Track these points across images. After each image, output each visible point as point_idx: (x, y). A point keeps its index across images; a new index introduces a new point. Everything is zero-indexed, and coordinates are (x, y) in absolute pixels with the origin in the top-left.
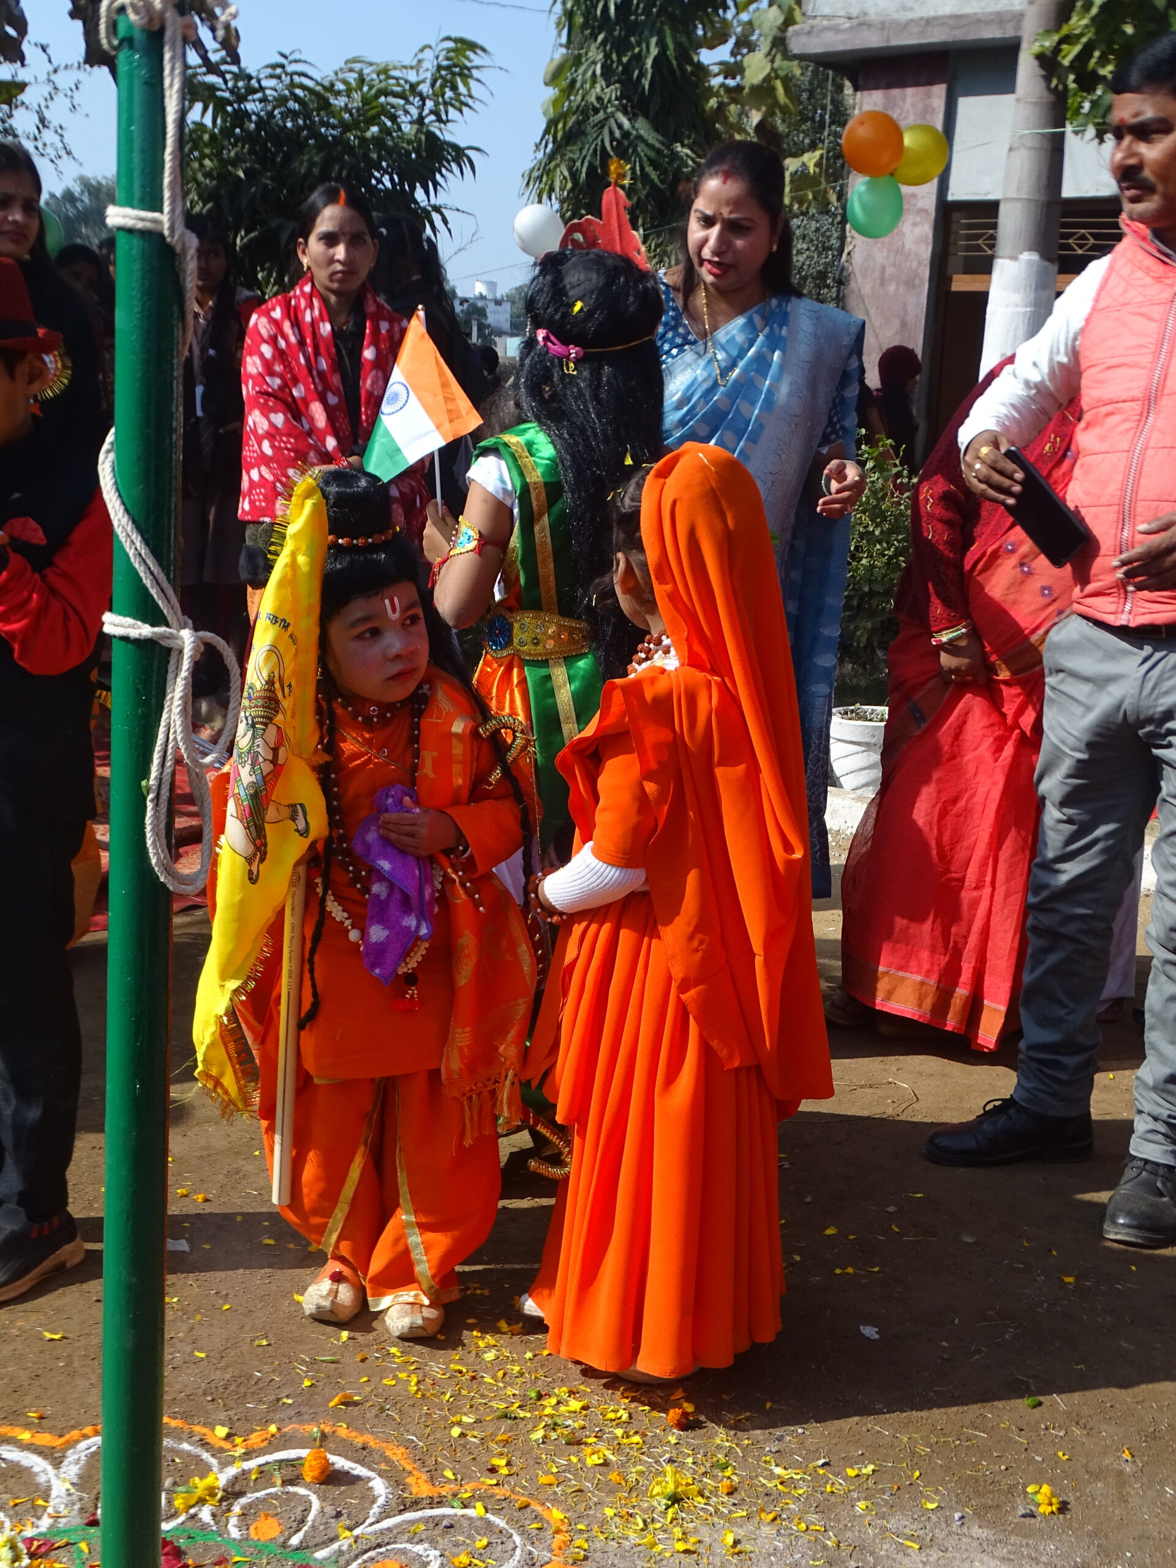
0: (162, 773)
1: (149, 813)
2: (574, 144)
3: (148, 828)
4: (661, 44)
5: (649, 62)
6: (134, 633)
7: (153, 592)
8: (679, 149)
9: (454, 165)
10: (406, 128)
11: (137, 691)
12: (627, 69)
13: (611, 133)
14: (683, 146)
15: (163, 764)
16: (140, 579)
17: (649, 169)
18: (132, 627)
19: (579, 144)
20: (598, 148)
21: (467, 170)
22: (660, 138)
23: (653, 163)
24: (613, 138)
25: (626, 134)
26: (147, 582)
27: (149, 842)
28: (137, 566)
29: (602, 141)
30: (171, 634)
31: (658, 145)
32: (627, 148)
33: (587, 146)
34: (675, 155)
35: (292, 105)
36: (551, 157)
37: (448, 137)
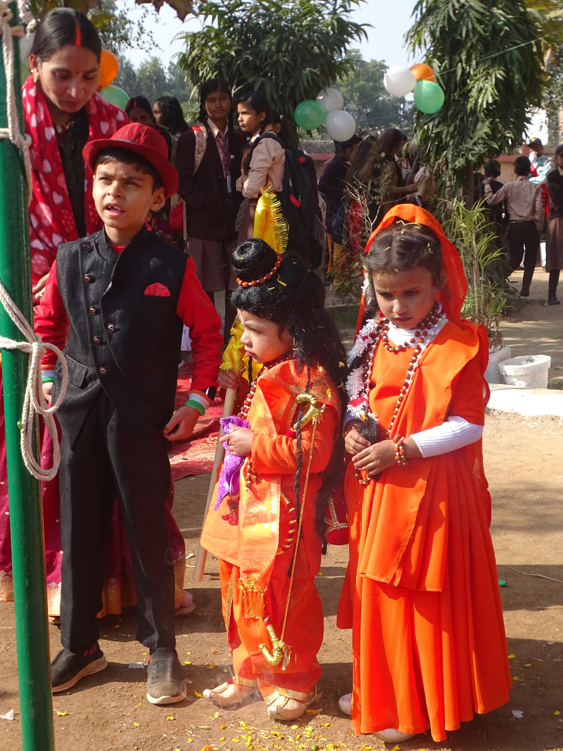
0: (28, 418)
1: (22, 439)
2: (433, 14)
3: (22, 447)
6: (8, 346)
7: (17, 324)
8: (496, 11)
9: (355, 36)
10: (327, 17)
11: (13, 376)
13: (453, 6)
14: (498, 8)
15: (28, 413)
16: (10, 318)
17: (477, 25)
18: (8, 342)
19: (435, 14)
20: (446, 16)
21: (363, 37)
22: (483, 6)
23: (480, 22)
24: (454, 10)
26: (13, 319)
27: (23, 454)
28: (7, 311)
29: (448, 11)
30: (27, 345)
31: (482, 10)
32: (463, 13)
33: (439, 15)
34: (493, 15)
35: (261, 11)
36: (419, 24)
37: (351, 20)
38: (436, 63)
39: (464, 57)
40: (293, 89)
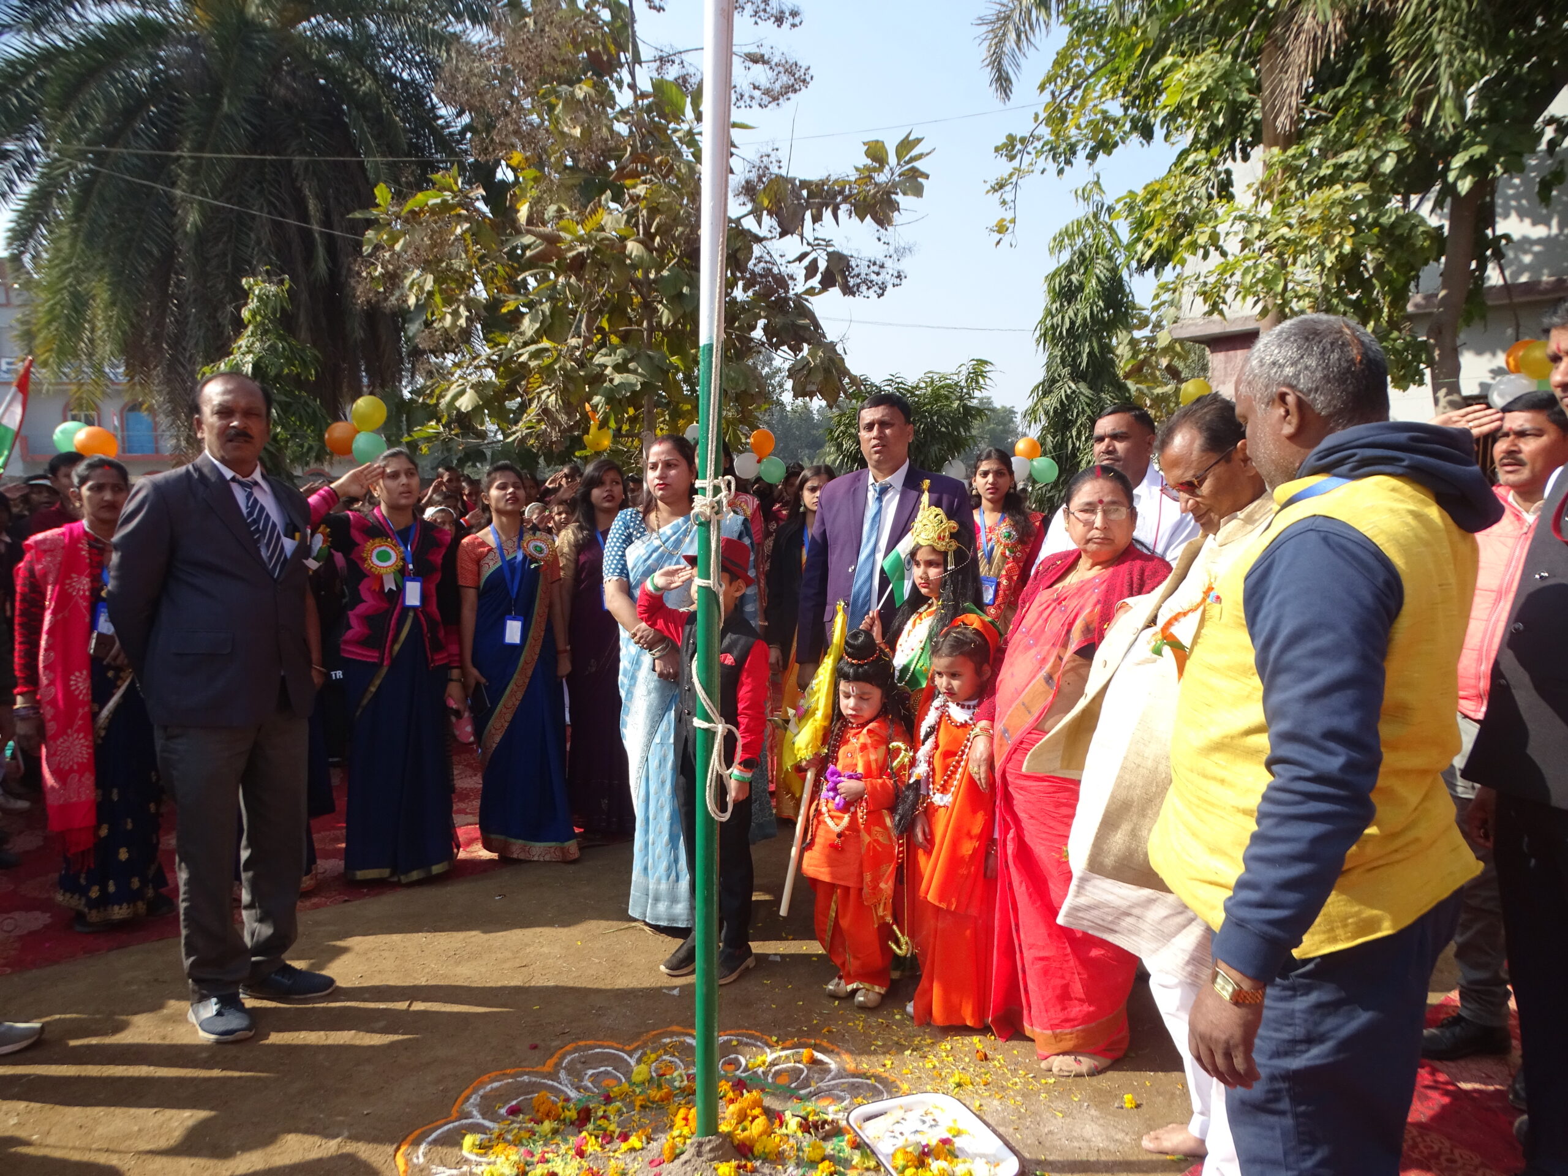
2: (1047, 397)
4: (1091, 346)
5: (1085, 356)
8: (1103, 397)
10: (954, 403)
12: (1074, 359)
13: (1065, 392)
14: (1105, 395)
17: (1086, 409)
19: (1049, 397)
20: (1059, 400)
22: (1091, 392)
23: (1088, 405)
24: (1067, 396)
25: (1074, 392)
26: (708, 708)
29: (1061, 396)
31: (1090, 396)
32: (1074, 398)
34: (1100, 399)
38: (1049, 438)
39: (1074, 433)
40: (922, 463)
